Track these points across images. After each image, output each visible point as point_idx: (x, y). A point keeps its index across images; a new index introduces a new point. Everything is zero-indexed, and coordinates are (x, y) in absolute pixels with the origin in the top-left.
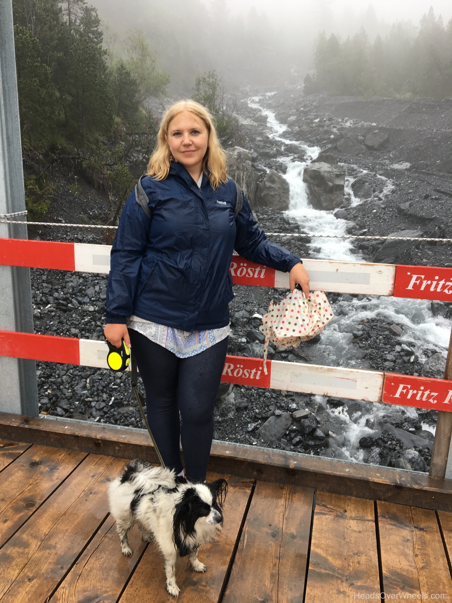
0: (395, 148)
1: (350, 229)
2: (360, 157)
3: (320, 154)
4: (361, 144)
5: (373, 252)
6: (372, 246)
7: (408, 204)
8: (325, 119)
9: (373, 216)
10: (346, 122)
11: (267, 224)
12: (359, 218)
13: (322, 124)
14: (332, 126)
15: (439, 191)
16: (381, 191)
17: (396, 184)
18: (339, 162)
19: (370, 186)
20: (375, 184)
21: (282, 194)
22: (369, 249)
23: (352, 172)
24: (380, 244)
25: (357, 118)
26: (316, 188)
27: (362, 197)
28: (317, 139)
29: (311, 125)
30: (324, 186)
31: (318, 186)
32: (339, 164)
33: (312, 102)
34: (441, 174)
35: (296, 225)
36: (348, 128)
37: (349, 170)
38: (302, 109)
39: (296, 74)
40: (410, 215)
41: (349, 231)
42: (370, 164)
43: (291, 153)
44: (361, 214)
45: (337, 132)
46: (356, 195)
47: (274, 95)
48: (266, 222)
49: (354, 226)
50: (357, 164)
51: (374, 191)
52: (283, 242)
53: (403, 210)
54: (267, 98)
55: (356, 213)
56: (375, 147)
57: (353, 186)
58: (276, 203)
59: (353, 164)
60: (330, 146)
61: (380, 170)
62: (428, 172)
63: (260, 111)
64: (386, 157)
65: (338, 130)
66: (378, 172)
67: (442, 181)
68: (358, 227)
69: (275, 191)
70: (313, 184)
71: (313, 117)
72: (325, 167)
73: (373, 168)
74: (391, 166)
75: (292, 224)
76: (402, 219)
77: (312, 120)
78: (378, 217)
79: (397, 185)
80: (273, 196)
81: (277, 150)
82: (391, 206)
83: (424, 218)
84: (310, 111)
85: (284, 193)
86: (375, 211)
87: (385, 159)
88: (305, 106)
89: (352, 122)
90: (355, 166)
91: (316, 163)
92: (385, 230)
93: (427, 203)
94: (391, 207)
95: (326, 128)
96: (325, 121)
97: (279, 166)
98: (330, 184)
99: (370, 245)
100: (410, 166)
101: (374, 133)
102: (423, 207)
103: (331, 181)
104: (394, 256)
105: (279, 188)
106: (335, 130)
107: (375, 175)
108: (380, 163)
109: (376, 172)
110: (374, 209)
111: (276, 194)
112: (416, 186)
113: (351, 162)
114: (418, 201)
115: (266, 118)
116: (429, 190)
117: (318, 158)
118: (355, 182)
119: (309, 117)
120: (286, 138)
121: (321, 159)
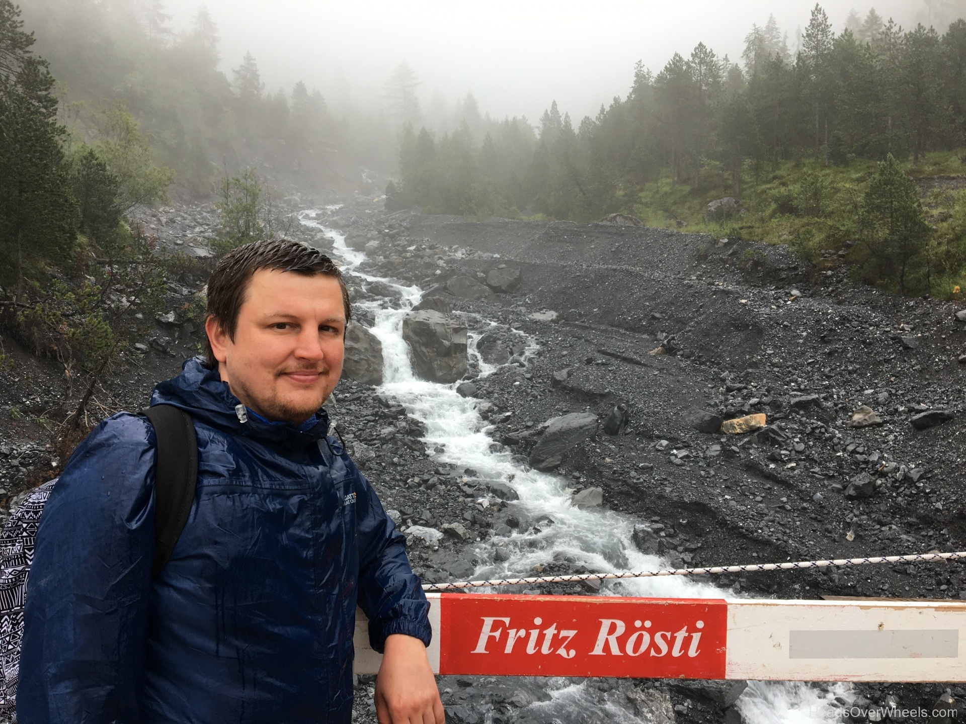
0: (532, 291)
1: (484, 413)
2: (483, 302)
3: (423, 296)
4: (482, 283)
5: (526, 448)
6: (524, 438)
7: (564, 372)
8: (424, 246)
9: (515, 391)
10: (456, 251)
11: (352, 407)
12: (496, 395)
13: (420, 253)
14: (436, 256)
15: (604, 353)
16: (521, 354)
17: (542, 342)
18: (454, 309)
19: (505, 345)
20: (511, 343)
21: (372, 359)
22: (520, 444)
23: (474, 325)
24: (535, 435)
25: (470, 246)
26: (423, 349)
27: (494, 362)
28: (415, 276)
29: (403, 255)
30: (436, 346)
31: (426, 345)
32: (454, 312)
33: (401, 221)
34: (603, 327)
35: (399, 409)
36: (460, 261)
37: (470, 321)
38: (387, 231)
39: (370, 181)
40: (572, 390)
41: (485, 416)
42: (500, 313)
43: (377, 295)
44: (497, 388)
45: (445, 265)
46: (486, 360)
47: (340, 209)
48: (350, 405)
49: (490, 407)
50: (479, 312)
51: (512, 353)
52: (384, 438)
53: (560, 381)
54: (329, 213)
55: (490, 387)
56: (503, 288)
57: (479, 346)
58: (362, 372)
59: (474, 312)
60: (436, 285)
61: (515, 321)
62: (583, 324)
63: (321, 231)
64: (521, 303)
65: (447, 262)
66: (513, 324)
67: (607, 338)
68: (496, 408)
69: (359, 355)
70: (418, 342)
71: (406, 243)
72: (434, 317)
73: (505, 319)
74: (530, 316)
75: (393, 406)
76: (560, 396)
77: (404, 247)
78: (523, 392)
79: (543, 344)
80: (356, 362)
81: (356, 291)
82: (541, 376)
83: (593, 394)
84: (398, 234)
85: (375, 357)
86: (517, 383)
87: (519, 305)
88: (390, 227)
89: (465, 252)
90: (478, 316)
91: (421, 312)
92: (539, 412)
93: (592, 370)
94: (539, 377)
95: (427, 260)
96: (424, 249)
97: (363, 315)
98: (446, 343)
99: (521, 437)
100: (557, 316)
101: (499, 269)
102: (587, 376)
103: (446, 338)
104: (560, 455)
105: (366, 349)
106: (441, 263)
107: (509, 329)
108: (513, 312)
109: (510, 324)
110: (515, 381)
111: (362, 359)
112: (570, 346)
113: (471, 310)
114: (578, 368)
115: (331, 241)
116: (590, 351)
117: (421, 304)
118: (483, 340)
119: (399, 242)
120: (367, 273)
121: (426, 304)
